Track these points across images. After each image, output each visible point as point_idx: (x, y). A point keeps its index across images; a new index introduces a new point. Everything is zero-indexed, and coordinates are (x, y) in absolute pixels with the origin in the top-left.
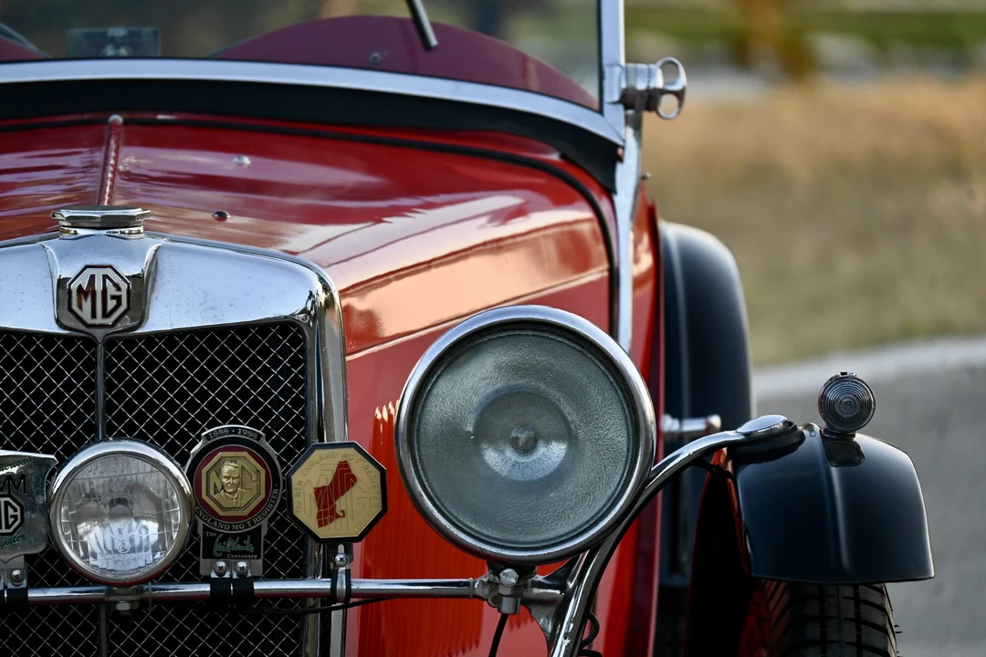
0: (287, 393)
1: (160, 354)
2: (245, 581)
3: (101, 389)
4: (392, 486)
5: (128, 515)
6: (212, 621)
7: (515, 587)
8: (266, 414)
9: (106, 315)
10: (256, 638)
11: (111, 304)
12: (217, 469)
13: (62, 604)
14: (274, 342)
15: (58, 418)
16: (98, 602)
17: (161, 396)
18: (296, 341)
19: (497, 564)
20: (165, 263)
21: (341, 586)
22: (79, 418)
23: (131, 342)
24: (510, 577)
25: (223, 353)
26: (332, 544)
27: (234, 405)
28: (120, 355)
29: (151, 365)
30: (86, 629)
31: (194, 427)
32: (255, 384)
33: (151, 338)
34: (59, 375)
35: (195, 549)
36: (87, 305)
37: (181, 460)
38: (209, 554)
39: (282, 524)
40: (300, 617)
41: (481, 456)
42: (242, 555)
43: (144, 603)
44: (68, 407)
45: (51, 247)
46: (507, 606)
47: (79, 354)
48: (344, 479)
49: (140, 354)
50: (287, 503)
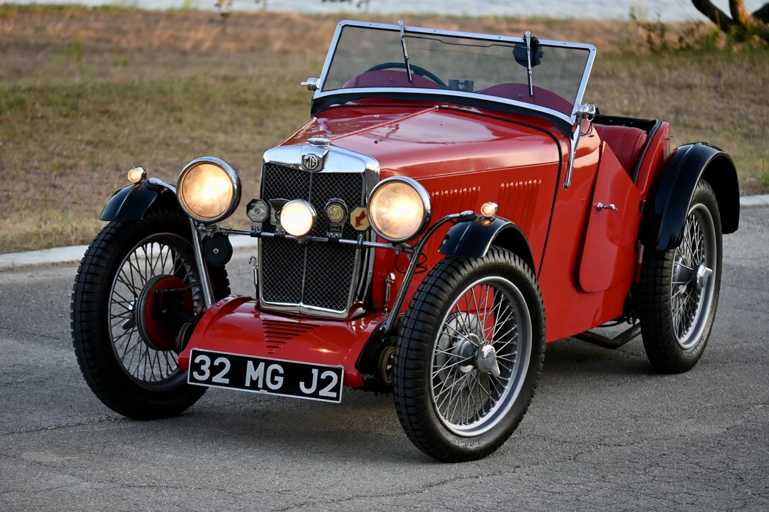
0: (357, 191)
1: (327, 178)
2: (337, 239)
3: (311, 185)
8: (351, 196)
9: (312, 167)
10: (344, 253)
11: (313, 164)
12: (332, 209)
14: (355, 178)
15: (301, 192)
17: (326, 189)
18: (360, 179)
20: (329, 156)
21: (360, 243)
22: (306, 192)
23: (319, 175)
25: (342, 180)
26: (359, 231)
27: (338, 193)
28: (317, 177)
29: (324, 181)
30: (302, 246)
32: (349, 188)
33: (324, 174)
34: (302, 180)
36: (307, 163)
38: (329, 231)
40: (354, 249)
42: (337, 232)
44: (303, 189)
45: (303, 147)
46: (397, 253)
47: (306, 176)
48: (363, 216)
49: (321, 178)
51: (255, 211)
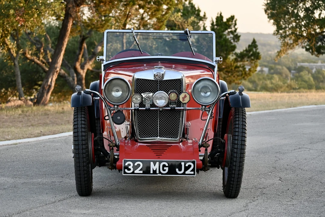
0: (179, 87)
1: (165, 82)
2: (174, 107)
3: (159, 86)
4: (191, 97)
5: (162, 99)
6: (171, 112)
7: (204, 108)
8: (177, 89)
9: (159, 78)
10: (175, 114)
11: (160, 77)
12: (171, 95)
13: (154, 110)
14: (178, 81)
15: (154, 89)
16: (158, 110)
17: (165, 87)
18: (180, 81)
19: (202, 106)
20: (166, 72)
21: (185, 108)
22: (156, 89)
23: (162, 81)
24: (204, 107)
25: (172, 82)
26: (184, 103)
27: (173, 88)
28: (161, 82)
29: (164, 84)
30: (157, 113)
31: (169, 91)
32: (176, 86)
33: (164, 81)
34: (154, 85)
35: (169, 104)
36: (157, 77)
37: (168, 94)
38: (170, 104)
39: (178, 102)
40: (180, 112)
41: (201, 93)
42: (174, 104)
43: (163, 110)
44: (155, 88)
45: (153, 70)
46: (203, 111)
47: (156, 82)
48: (185, 96)
49: (163, 82)
50: (179, 99)
51: (135, 99)
